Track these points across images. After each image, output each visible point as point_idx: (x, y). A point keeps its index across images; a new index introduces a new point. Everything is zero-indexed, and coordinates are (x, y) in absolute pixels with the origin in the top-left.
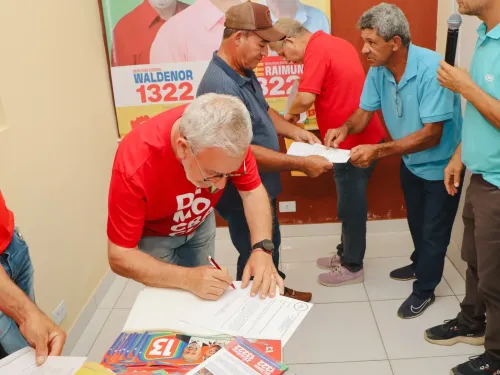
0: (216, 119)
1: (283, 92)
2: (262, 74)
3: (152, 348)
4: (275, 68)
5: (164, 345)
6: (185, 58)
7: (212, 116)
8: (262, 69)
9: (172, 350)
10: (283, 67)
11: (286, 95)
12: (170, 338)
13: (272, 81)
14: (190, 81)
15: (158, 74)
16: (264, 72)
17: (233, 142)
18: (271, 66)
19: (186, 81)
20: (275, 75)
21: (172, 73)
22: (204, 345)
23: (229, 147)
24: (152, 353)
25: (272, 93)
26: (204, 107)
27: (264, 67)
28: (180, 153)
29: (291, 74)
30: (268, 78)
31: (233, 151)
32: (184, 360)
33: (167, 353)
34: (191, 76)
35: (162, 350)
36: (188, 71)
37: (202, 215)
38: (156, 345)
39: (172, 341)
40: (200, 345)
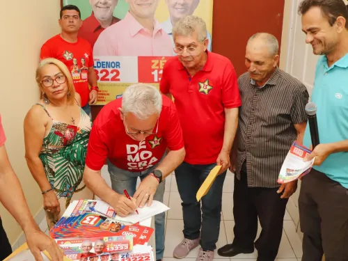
3: (85, 219)
5: (92, 219)
6: (116, 54)
9: (95, 222)
12: (96, 216)
14: (118, 69)
15: (98, 63)
19: (115, 68)
21: (107, 63)
22: (113, 223)
32: (100, 228)
33: (92, 223)
34: (119, 66)
35: (90, 221)
36: (117, 63)
38: (88, 219)
39: (96, 218)
40: (111, 222)
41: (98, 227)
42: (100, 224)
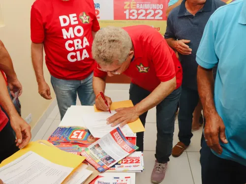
1: (144, 18)
2: (135, 8)
4: (141, 5)
8: (135, 5)
10: (146, 5)
11: (146, 19)
13: (139, 12)
14: (98, 9)
16: (136, 6)
18: (140, 4)
20: (141, 9)
25: (139, 18)
27: (136, 4)
29: (149, 9)
30: (138, 10)
34: (99, 6)
36: (97, 4)
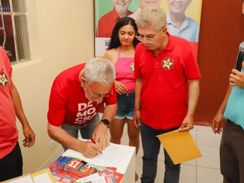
0: (98, 69)
3: (70, 163)
5: (75, 163)
7: (97, 68)
9: (77, 166)
12: (79, 161)
17: (105, 79)
22: (91, 168)
23: (103, 82)
24: (69, 165)
26: (93, 63)
28: (82, 85)
31: (105, 84)
32: (80, 172)
33: (75, 167)
35: (73, 165)
37: (91, 115)
38: (72, 163)
39: (79, 163)
40: (89, 167)
41: (79, 170)
42: (81, 168)
